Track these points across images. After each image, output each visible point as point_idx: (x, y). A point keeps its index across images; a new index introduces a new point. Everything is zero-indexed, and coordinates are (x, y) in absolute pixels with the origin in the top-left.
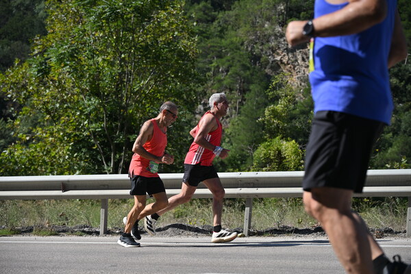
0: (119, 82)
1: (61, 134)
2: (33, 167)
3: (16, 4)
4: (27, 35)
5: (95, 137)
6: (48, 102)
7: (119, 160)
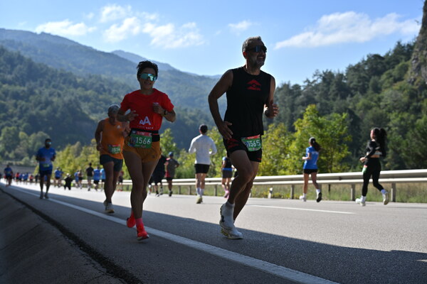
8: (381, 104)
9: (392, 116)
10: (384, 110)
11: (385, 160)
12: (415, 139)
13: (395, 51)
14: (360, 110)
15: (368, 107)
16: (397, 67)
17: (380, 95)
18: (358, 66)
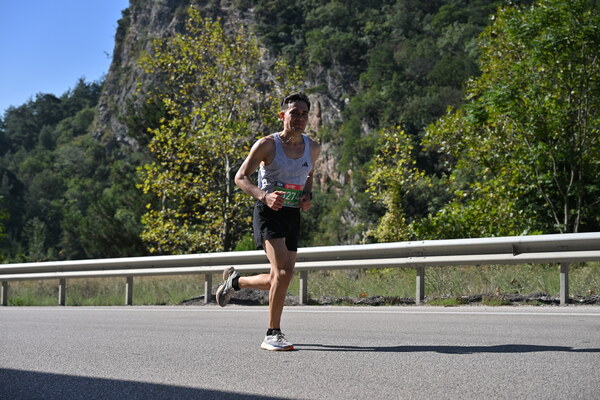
0: (570, 124)
1: (503, 188)
2: (472, 228)
3: (443, 45)
4: (458, 78)
5: (543, 189)
6: (487, 153)
7: (575, 216)
8: (55, 165)
9: (71, 182)
10: (59, 174)
11: (58, 245)
12: (99, 217)
13: (76, 91)
14: (25, 172)
15: (35, 169)
16: (78, 115)
17: (54, 153)
18: (23, 108)
